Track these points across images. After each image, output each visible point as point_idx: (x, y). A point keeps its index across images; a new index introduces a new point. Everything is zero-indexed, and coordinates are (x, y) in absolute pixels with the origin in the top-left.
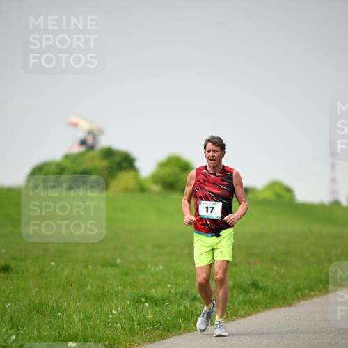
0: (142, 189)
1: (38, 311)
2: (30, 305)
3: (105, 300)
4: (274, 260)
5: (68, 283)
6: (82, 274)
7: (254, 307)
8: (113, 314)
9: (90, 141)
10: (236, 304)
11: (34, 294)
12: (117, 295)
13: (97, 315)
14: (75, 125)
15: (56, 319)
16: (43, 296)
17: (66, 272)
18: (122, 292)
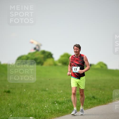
0: (55, 65)
1: (20, 106)
2: (17, 105)
3: (42, 102)
4: (100, 89)
5: (30, 97)
6: (34, 94)
7: (93, 105)
8: (45, 107)
9: (37, 48)
10: (87, 104)
11: (18, 100)
12: (46, 101)
13: (40, 108)
14: (32, 43)
15: (26, 109)
16: (21, 101)
17: (29, 93)
18: (48, 100)
